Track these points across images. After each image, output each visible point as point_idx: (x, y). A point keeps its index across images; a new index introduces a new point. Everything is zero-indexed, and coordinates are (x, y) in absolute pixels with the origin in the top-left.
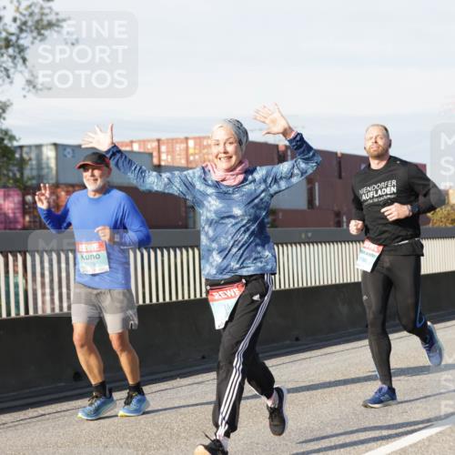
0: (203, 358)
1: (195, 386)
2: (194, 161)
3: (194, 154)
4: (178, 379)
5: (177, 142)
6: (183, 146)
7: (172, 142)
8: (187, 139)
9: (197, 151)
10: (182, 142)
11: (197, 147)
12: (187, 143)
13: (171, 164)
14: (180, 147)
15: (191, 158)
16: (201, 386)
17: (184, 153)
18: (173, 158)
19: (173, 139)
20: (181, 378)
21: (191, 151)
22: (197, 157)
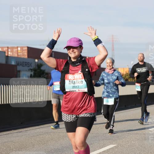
0: (22, 123)
1: (19, 133)
2: (20, 55)
3: (20, 53)
4: (13, 130)
5: (14, 48)
6: (16, 50)
7: (13, 48)
8: (18, 47)
9: (21, 52)
10: (16, 48)
11: (21, 50)
12: (18, 49)
13: (12, 56)
14: (15, 50)
15: (19, 54)
16: (20, 133)
17: (16, 52)
18: (13, 54)
19: (13, 47)
20: (14, 130)
21: (19, 51)
22: (21, 54)
